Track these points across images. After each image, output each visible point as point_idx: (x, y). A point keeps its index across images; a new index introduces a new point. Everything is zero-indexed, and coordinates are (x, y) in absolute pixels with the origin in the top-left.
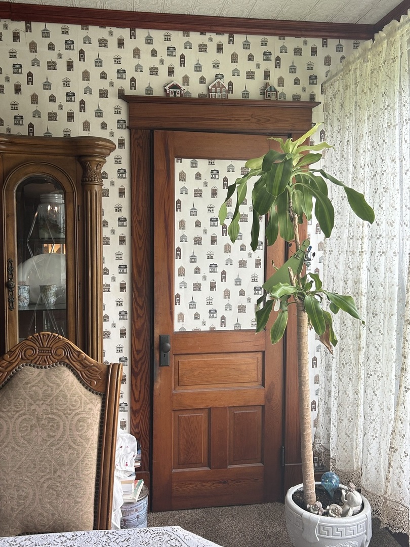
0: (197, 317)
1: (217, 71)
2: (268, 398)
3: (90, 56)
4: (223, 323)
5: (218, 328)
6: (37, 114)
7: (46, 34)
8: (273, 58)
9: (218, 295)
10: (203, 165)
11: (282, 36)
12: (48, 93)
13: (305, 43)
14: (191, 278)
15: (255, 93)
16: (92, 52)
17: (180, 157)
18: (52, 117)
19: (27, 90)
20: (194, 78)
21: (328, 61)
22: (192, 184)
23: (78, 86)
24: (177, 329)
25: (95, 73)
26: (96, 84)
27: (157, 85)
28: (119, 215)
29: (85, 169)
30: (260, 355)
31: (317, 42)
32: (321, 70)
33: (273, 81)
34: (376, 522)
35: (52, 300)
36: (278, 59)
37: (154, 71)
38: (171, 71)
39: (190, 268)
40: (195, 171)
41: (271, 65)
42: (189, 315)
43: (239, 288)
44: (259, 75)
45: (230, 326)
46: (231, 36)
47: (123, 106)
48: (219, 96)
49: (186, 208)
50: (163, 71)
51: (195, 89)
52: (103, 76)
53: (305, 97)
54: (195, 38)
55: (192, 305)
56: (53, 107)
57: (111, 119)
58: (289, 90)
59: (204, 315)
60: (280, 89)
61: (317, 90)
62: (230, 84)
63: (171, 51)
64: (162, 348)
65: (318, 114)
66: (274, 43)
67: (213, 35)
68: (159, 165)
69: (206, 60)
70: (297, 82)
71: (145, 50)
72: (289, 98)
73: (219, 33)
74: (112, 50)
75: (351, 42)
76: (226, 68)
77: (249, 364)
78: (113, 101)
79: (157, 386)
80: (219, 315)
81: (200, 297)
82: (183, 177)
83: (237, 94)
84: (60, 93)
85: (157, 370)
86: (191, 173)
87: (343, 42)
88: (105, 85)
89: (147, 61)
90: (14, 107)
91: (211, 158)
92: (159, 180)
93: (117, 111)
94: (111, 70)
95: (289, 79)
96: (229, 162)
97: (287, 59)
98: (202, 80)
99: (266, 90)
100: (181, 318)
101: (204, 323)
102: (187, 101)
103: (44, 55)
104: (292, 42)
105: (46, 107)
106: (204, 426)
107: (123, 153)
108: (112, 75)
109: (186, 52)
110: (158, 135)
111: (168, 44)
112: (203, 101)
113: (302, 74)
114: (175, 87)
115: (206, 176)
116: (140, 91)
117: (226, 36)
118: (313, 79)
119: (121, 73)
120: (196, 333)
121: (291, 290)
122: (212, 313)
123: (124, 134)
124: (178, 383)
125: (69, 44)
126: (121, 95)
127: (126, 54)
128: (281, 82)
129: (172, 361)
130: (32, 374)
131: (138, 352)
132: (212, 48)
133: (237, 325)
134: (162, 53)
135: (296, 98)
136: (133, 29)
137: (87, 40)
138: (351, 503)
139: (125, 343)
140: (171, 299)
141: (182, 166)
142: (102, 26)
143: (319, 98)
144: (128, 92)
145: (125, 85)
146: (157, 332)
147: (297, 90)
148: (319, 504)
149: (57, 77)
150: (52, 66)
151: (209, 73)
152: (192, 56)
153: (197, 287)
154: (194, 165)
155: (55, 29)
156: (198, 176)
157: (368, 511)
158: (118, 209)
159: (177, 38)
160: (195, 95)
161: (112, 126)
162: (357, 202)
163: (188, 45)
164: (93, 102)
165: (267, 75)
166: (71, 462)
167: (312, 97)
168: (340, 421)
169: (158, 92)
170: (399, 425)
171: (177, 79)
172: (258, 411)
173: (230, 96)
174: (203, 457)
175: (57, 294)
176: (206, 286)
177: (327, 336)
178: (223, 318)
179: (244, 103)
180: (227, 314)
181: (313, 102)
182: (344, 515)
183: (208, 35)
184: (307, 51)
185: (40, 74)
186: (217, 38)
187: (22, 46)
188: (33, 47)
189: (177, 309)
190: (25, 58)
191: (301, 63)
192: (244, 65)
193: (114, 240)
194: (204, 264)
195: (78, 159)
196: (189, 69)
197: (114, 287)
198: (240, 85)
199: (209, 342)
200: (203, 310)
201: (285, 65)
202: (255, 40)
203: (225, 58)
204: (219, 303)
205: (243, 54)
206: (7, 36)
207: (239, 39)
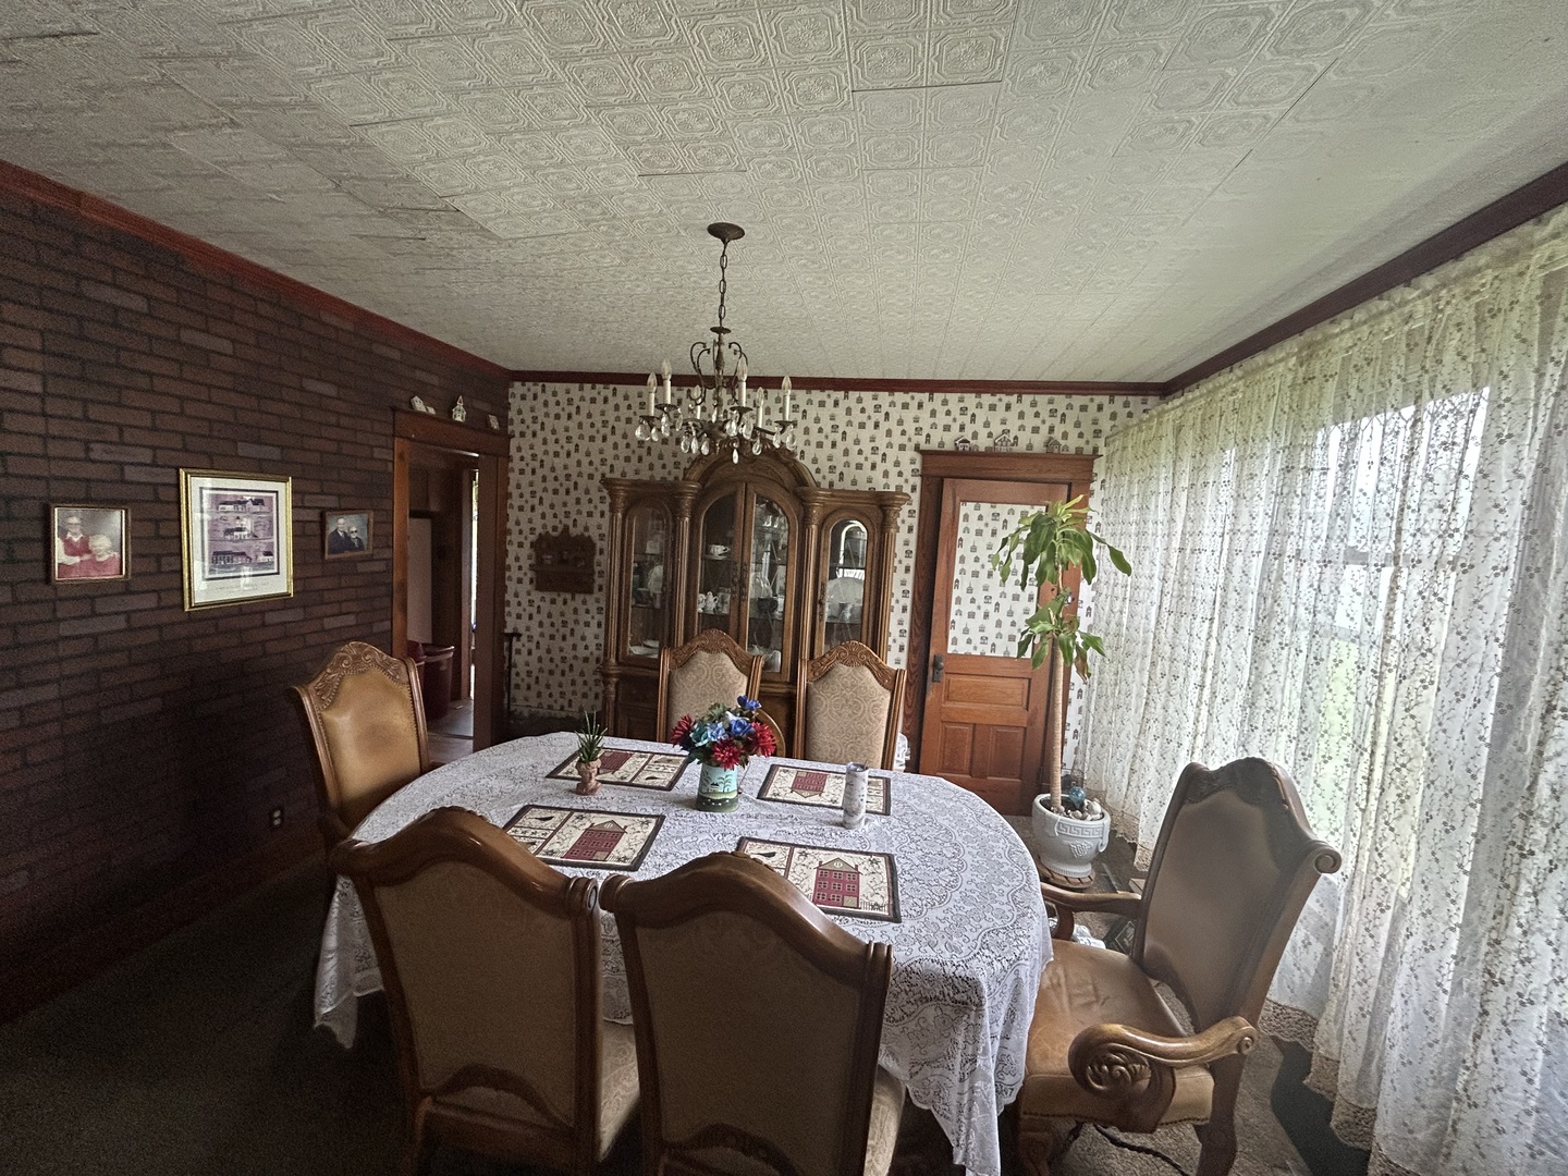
0: (969, 641)
1: (1004, 427)
2: (1031, 722)
3: (894, 417)
4: (993, 650)
5: (988, 654)
6: (847, 464)
7: (860, 400)
8: (1059, 414)
9: (990, 624)
10: (986, 508)
11: (1069, 395)
12: (857, 448)
13: (1092, 400)
14: (966, 607)
15: (1039, 447)
16: (895, 413)
17: (965, 501)
18: (859, 466)
19: (841, 446)
20: (983, 433)
21: (1114, 416)
22: (974, 525)
23: (882, 442)
24: (949, 651)
25: (897, 430)
26: (897, 439)
27: (949, 441)
28: (906, 548)
29: (885, 516)
30: (1026, 682)
31: (1104, 399)
32: (1106, 425)
33: (1057, 435)
34: (1113, 833)
35: (848, 615)
36: (1064, 415)
37: (947, 428)
38: (962, 428)
39: (966, 598)
40: (978, 513)
41: (1056, 421)
42: (962, 639)
43: (1011, 619)
44: (1044, 429)
45: (999, 653)
46: (1020, 396)
47: (918, 457)
48: (1004, 449)
49: (967, 545)
50: (955, 428)
51: (983, 443)
52: (903, 433)
53: (1088, 450)
54: (987, 399)
55: (966, 631)
56: (861, 459)
57: (907, 468)
58: (1072, 443)
59: (976, 641)
60: (1063, 443)
61: (1101, 442)
62: (1016, 438)
63: (964, 411)
64: (935, 665)
65: (1099, 467)
66: (1061, 401)
67: (1003, 396)
68: (948, 506)
69: (995, 418)
70: (1081, 435)
71: (941, 410)
72: (1072, 451)
73: (1007, 394)
74: (913, 411)
75: (1139, 398)
76: (1013, 424)
77: (1016, 689)
78: (910, 453)
79: (928, 699)
80: (990, 643)
81: (974, 625)
82: (966, 517)
83: (1021, 447)
84: (866, 447)
85: (929, 683)
86: (974, 515)
87: (1130, 398)
88: (904, 440)
89: (942, 420)
90: (830, 459)
91: (993, 503)
92: (945, 521)
93: (913, 462)
94: (910, 427)
95: (1073, 433)
96: (1010, 506)
97: (1072, 416)
98: (990, 435)
99: (1049, 443)
100: (955, 641)
101: (975, 648)
102: (974, 454)
103: (857, 417)
104: (1078, 400)
105: (854, 458)
106: (969, 739)
107: (916, 497)
108: (911, 431)
109: (977, 412)
110: (947, 482)
111: (962, 405)
112: (989, 454)
113: (1088, 429)
114: (966, 441)
115: (987, 518)
116: (933, 445)
117: (1016, 396)
118: (1097, 433)
119: (918, 431)
120: (967, 656)
121: (1049, 627)
122: (984, 640)
123: (917, 481)
124: (948, 698)
125: (877, 408)
126: (917, 448)
127: (925, 415)
128: (1065, 436)
129: (944, 678)
130: (843, 669)
131: (914, 666)
132: (1001, 407)
133: (1007, 652)
134: (956, 412)
135: (1079, 450)
136: (932, 393)
137: (892, 404)
138: (1091, 811)
139: (904, 656)
140: (947, 624)
141: (967, 508)
142: (906, 392)
143: (1103, 451)
144: (924, 446)
145: (921, 439)
146: (932, 652)
147: (1081, 443)
148: (1063, 808)
149: (865, 435)
150: (862, 426)
151: (996, 429)
152: (982, 415)
153: (972, 615)
154: (977, 508)
155: (867, 396)
156: (980, 518)
157: (1107, 820)
158: (906, 543)
159: (970, 399)
160: (982, 449)
161: (907, 474)
162: (1117, 557)
163: (979, 405)
164: (892, 454)
165: (1051, 430)
166: (868, 733)
167: (1095, 450)
168: (1093, 745)
169: (949, 447)
170: (1140, 751)
171: (968, 435)
172: (1021, 731)
173: (1015, 449)
174: (966, 763)
175: (851, 611)
176: (980, 615)
177: (1083, 670)
178: (993, 645)
179: (1028, 456)
180: (998, 642)
181: (1095, 453)
182: (1083, 819)
183: (998, 396)
184: (1093, 407)
185: (852, 433)
186: (1006, 399)
187: (840, 411)
188: (849, 411)
189: (952, 633)
190: (841, 420)
191: (1086, 418)
192: (1030, 422)
193: (901, 568)
194: (980, 595)
195: (880, 508)
196: (978, 426)
197: (898, 608)
198: (1025, 439)
199: (979, 666)
200: (976, 636)
201: (1070, 421)
202: (1042, 399)
203: (1012, 416)
204: (991, 631)
205: (1030, 412)
206: (829, 403)
207: (1027, 398)
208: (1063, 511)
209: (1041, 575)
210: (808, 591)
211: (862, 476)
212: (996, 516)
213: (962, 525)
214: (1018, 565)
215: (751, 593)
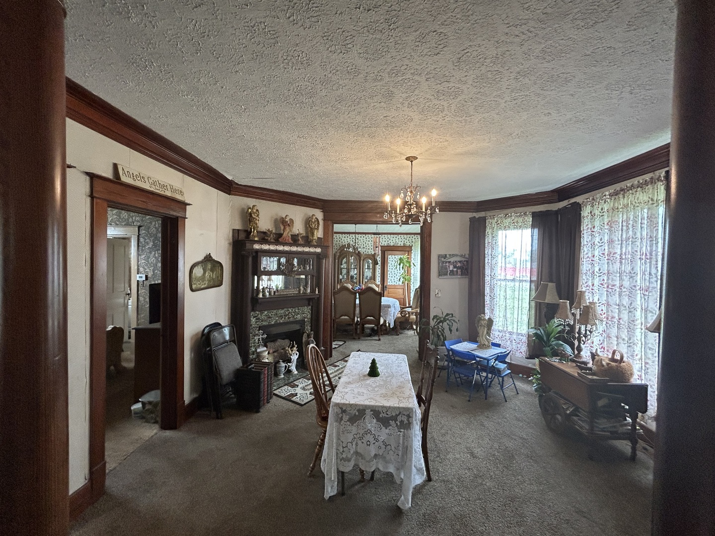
1: (396, 241)
5: (396, 284)
6: (366, 249)
9: (395, 278)
15: (402, 245)
18: (369, 249)
19: (365, 245)
20: (392, 242)
22: (391, 259)
24: (388, 284)
28: (379, 265)
29: (375, 259)
30: (403, 289)
32: (414, 240)
33: (405, 242)
37: (385, 241)
39: (391, 274)
40: (392, 257)
41: (405, 240)
42: (390, 282)
44: (403, 241)
45: (398, 284)
47: (380, 247)
48: (396, 245)
49: (390, 263)
50: (387, 241)
51: (392, 244)
53: (411, 245)
54: (392, 236)
55: (391, 280)
58: (408, 244)
59: (393, 282)
61: (413, 243)
62: (398, 243)
63: (388, 238)
64: (386, 287)
66: (405, 236)
68: (386, 256)
69: (394, 239)
71: (384, 238)
74: (378, 238)
77: (401, 291)
81: (392, 279)
83: (399, 245)
91: (395, 255)
92: (386, 259)
95: (408, 242)
97: (408, 239)
99: (404, 244)
102: (390, 246)
103: (368, 239)
107: (380, 255)
108: (378, 242)
110: (386, 252)
112: (393, 246)
113: (410, 241)
115: (394, 258)
116: (383, 245)
118: (412, 242)
119: (380, 242)
120: (391, 285)
122: (395, 282)
123: (380, 252)
124: (388, 293)
127: (381, 239)
134: (387, 238)
141: (389, 256)
145: (380, 244)
146: (385, 285)
150: (369, 241)
151: (394, 241)
152: (391, 239)
153: (392, 277)
159: (389, 236)
169: (386, 245)
171: (389, 243)
184: (411, 237)
185: (367, 242)
186: (396, 236)
187: (364, 238)
188: (366, 238)
189: (388, 281)
190: (365, 240)
191: (410, 239)
192: (400, 240)
193: (378, 269)
194: (393, 273)
195: (373, 257)
196: (391, 241)
197: (378, 276)
198: (400, 243)
199: (395, 287)
200: (393, 281)
201: (407, 240)
202: (402, 236)
203: (397, 239)
204: (396, 280)
205: (400, 238)
206: (362, 237)
207: (399, 236)
208: (405, 256)
209: (403, 268)
210: (361, 273)
211: (369, 251)
212: (395, 258)
213: (389, 260)
214: (398, 266)
215: (350, 275)
